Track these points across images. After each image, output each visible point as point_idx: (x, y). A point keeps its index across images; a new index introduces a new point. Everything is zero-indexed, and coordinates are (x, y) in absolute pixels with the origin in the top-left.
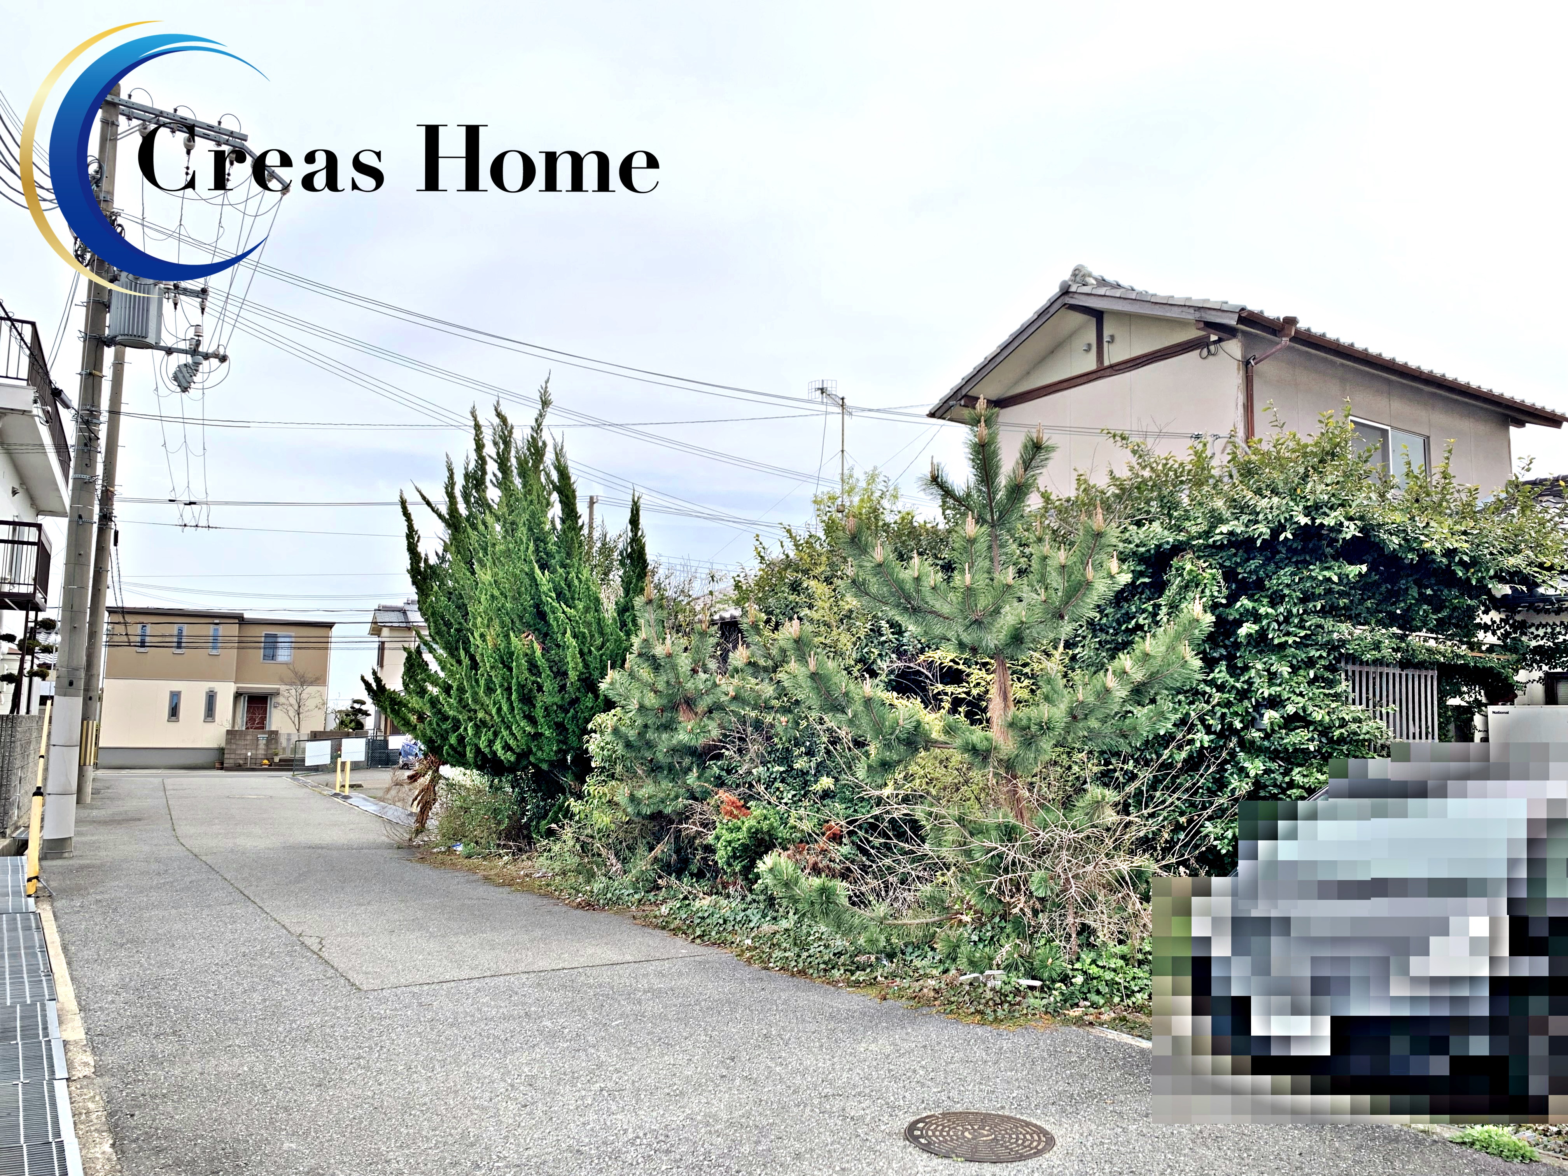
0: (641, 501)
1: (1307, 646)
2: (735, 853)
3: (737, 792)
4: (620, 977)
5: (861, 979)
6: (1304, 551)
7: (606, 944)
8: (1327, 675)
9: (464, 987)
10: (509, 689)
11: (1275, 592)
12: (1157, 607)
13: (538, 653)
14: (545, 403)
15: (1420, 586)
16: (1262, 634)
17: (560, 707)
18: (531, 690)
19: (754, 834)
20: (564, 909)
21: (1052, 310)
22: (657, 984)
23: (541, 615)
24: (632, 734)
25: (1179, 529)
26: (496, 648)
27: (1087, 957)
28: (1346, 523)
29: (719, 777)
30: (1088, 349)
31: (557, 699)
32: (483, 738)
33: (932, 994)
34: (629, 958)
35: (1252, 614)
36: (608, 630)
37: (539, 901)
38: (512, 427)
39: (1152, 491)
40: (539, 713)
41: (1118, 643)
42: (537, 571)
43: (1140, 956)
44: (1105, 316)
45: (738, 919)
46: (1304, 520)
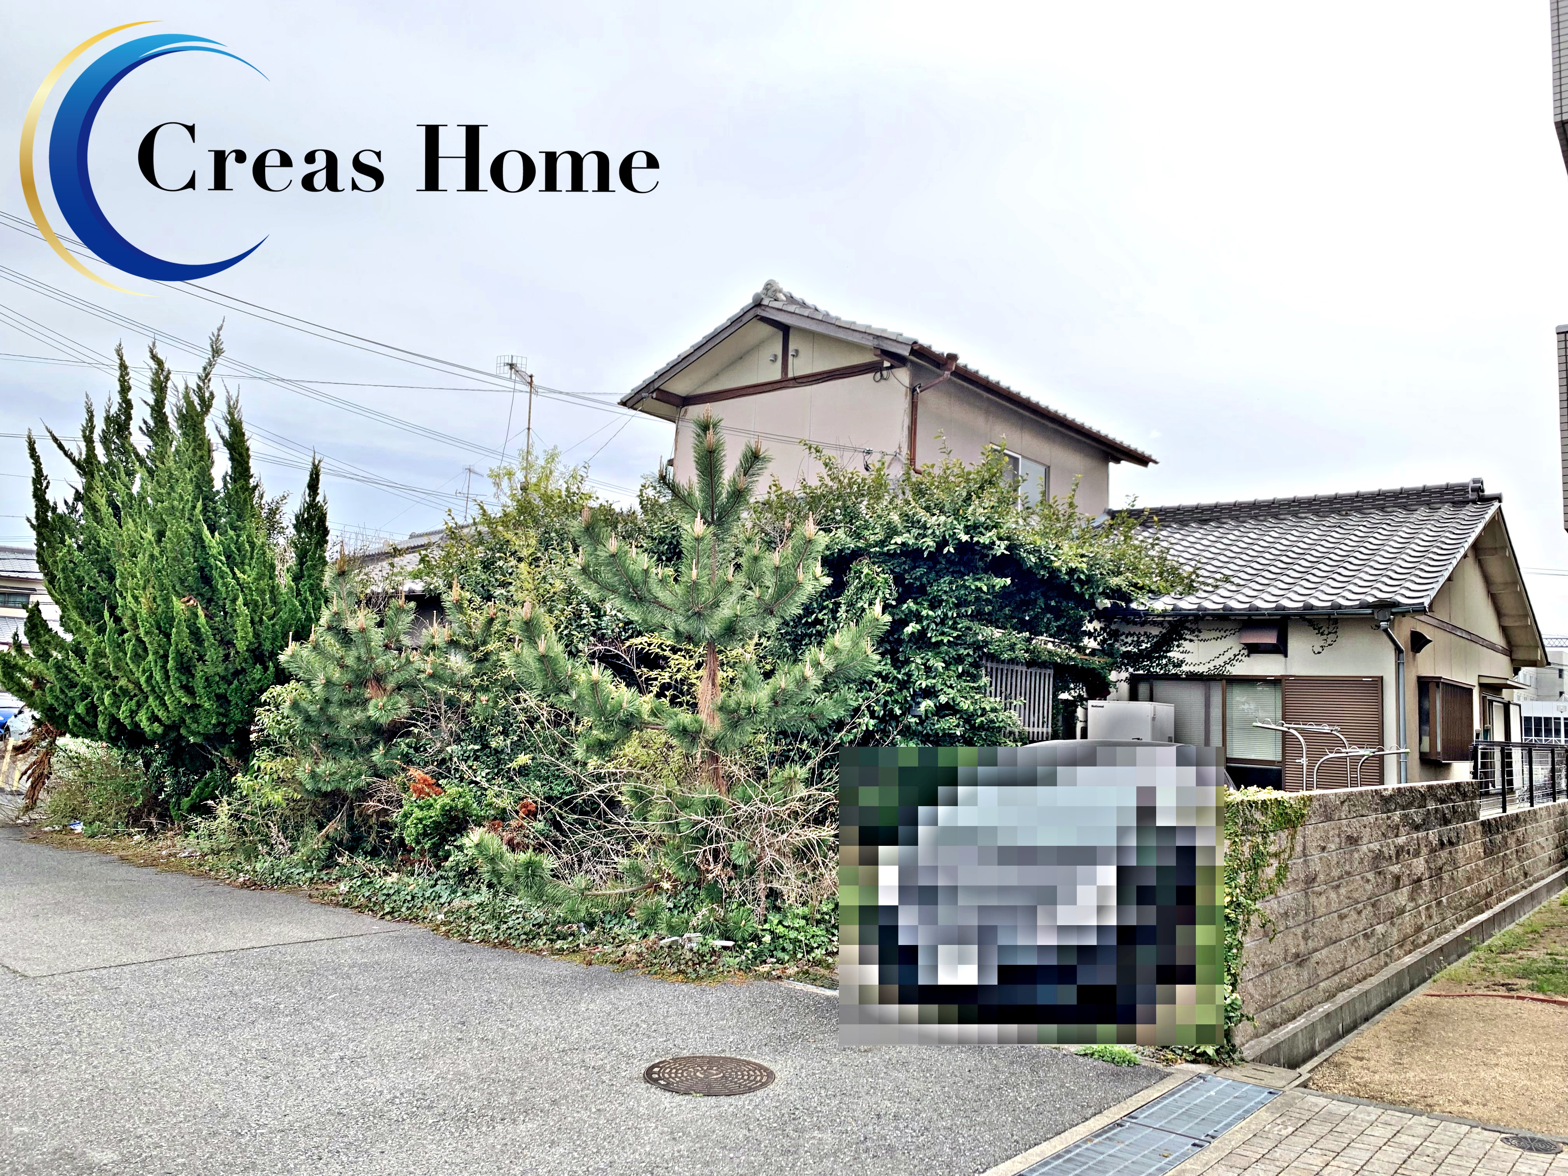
0: (322, 464)
1: (957, 645)
2: (425, 831)
3: (425, 770)
4: (319, 954)
5: (565, 947)
6: (959, 563)
7: (289, 922)
8: (972, 670)
9: (148, 969)
10: (165, 657)
11: (934, 598)
12: (837, 605)
13: (202, 619)
14: (217, 352)
15: (1047, 598)
16: (923, 632)
17: (223, 678)
18: (190, 659)
19: (447, 812)
20: (228, 889)
21: (745, 319)
22: (360, 959)
23: (206, 579)
24: (313, 710)
25: (859, 537)
26: (152, 612)
27: (774, 918)
28: (998, 542)
29: (407, 755)
30: (774, 361)
31: (221, 670)
32: (123, 708)
33: (634, 957)
34: (319, 935)
35: (915, 615)
36: (281, 599)
37: (196, 882)
38: (169, 372)
39: (838, 500)
40: (199, 684)
41: (798, 635)
42: (206, 532)
43: (819, 916)
44: (791, 331)
45: (427, 895)
46: (965, 538)
